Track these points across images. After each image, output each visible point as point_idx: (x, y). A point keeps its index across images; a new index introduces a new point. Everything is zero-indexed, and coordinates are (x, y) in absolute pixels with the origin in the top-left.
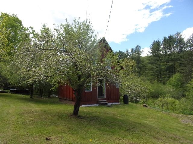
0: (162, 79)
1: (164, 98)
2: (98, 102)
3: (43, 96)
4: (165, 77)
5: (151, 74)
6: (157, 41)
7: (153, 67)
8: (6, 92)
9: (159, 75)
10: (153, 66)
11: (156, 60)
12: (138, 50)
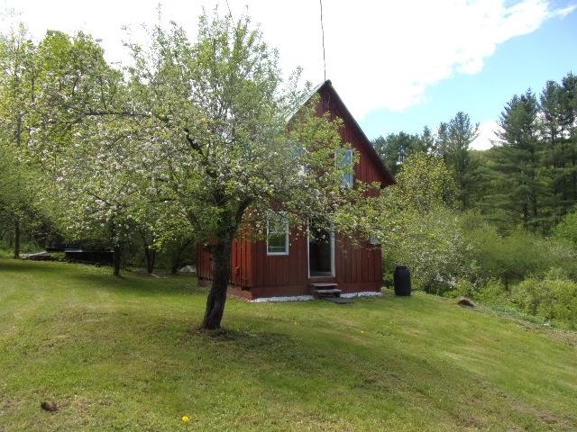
0: (538, 220)
1: (542, 278)
2: (308, 290)
3: (154, 270)
4: (548, 214)
5: (503, 203)
6: (523, 97)
7: (511, 180)
8: (53, 259)
9: (530, 205)
10: (511, 177)
11: (520, 157)
12: (461, 129)
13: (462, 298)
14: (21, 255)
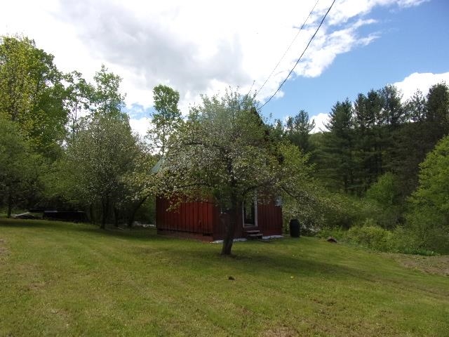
0: (355, 186)
1: (361, 226)
2: (244, 235)
3: (119, 224)
4: (361, 182)
5: (332, 175)
6: (343, 103)
7: (337, 159)
8: (37, 218)
9: (349, 177)
11: (343, 144)
12: (303, 122)
13: (330, 238)
14: (12, 215)
